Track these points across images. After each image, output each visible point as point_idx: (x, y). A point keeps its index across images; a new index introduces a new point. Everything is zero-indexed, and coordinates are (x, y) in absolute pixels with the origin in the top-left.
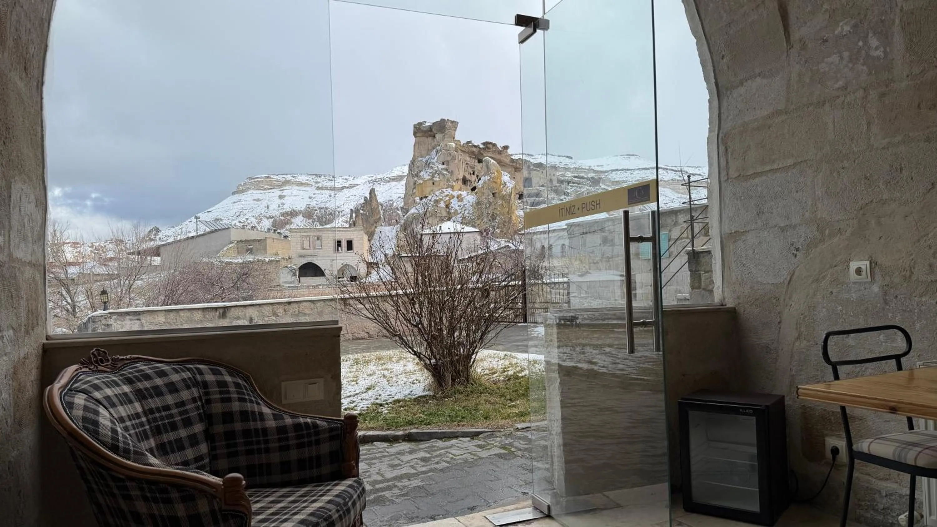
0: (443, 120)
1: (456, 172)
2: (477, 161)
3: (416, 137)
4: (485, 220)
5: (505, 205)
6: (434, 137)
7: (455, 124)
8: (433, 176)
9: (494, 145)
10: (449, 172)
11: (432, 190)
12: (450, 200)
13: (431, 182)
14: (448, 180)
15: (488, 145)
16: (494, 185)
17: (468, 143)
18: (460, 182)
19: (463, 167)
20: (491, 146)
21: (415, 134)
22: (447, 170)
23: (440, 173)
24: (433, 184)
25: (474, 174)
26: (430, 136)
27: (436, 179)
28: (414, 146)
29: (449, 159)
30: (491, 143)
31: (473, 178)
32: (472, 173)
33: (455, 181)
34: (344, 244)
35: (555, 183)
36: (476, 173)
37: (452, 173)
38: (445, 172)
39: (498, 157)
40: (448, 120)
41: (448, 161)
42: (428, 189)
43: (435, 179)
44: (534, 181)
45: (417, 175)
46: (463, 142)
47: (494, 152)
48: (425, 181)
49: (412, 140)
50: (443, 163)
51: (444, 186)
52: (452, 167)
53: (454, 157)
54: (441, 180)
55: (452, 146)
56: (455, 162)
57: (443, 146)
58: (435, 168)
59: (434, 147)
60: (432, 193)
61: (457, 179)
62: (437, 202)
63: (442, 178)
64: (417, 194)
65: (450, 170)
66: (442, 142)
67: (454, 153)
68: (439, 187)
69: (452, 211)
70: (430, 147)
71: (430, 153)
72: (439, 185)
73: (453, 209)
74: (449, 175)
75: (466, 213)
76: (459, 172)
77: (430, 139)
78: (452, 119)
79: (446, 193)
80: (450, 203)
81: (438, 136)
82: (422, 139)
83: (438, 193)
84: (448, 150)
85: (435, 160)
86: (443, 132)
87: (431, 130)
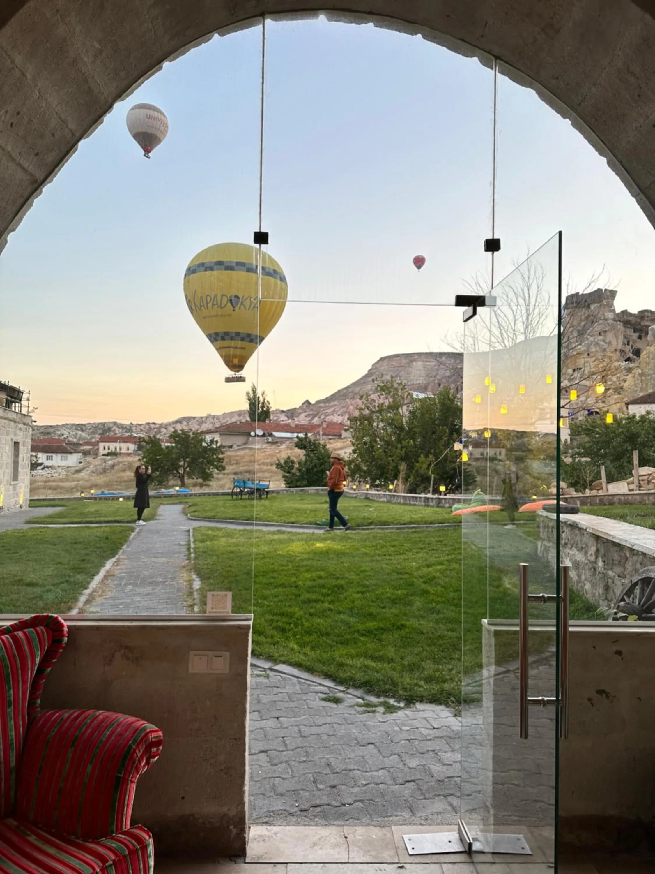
1: (614, 343)
6: (588, 307)
7: (613, 294)
8: (589, 347)
10: (606, 343)
11: (587, 362)
12: (607, 371)
13: (586, 354)
14: (604, 350)
15: (645, 314)
17: (626, 312)
18: (617, 353)
19: (620, 338)
20: (649, 314)
22: (604, 341)
23: (597, 344)
24: (588, 355)
25: (628, 344)
26: (584, 307)
27: (593, 349)
29: (606, 329)
30: (649, 311)
31: (628, 348)
32: (626, 343)
33: (612, 352)
36: (631, 343)
37: (610, 343)
38: (602, 343)
40: (606, 290)
41: (605, 331)
42: (582, 361)
43: (591, 351)
46: (620, 311)
48: (579, 353)
50: (600, 333)
51: (600, 357)
52: (610, 336)
53: (613, 328)
54: (597, 351)
55: (610, 315)
56: (613, 332)
57: (599, 316)
58: (591, 339)
59: (587, 318)
60: (586, 364)
61: (616, 350)
62: (594, 373)
63: (598, 349)
64: (570, 365)
65: (607, 341)
66: (596, 312)
67: (611, 322)
68: (594, 359)
69: (609, 383)
70: (583, 318)
71: (583, 323)
72: (595, 356)
73: (611, 380)
74: (606, 346)
75: (626, 385)
76: (618, 343)
77: (584, 310)
78: (610, 288)
79: (602, 364)
80: (607, 375)
81: (594, 307)
82: (574, 310)
83: (593, 365)
84: (606, 319)
85: (590, 331)
86: (599, 302)
87: (585, 301)
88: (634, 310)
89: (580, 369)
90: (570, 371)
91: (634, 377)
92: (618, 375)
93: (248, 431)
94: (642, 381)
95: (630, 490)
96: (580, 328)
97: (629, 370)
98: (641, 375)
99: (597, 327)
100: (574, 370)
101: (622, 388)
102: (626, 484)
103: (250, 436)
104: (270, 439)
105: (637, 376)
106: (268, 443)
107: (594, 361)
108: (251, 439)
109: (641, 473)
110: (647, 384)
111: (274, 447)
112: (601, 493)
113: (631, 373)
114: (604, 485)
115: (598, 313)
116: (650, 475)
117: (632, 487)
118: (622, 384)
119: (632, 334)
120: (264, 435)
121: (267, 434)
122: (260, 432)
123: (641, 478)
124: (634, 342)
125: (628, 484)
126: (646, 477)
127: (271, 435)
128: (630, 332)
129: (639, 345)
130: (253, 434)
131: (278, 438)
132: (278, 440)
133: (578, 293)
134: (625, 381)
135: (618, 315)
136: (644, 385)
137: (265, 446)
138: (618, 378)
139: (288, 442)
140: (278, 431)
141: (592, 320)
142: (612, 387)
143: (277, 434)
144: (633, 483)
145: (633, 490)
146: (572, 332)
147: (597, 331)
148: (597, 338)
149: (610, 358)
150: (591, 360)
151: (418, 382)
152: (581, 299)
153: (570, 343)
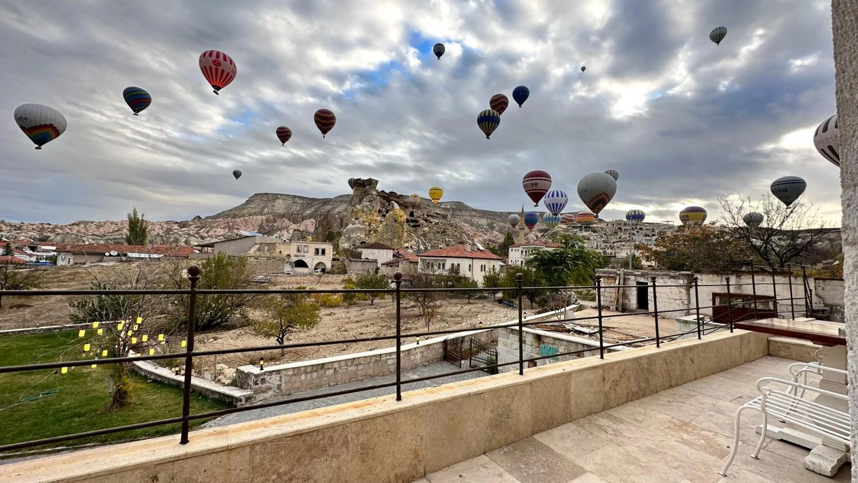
0: (370, 179)
1: (375, 207)
3: (350, 185)
4: (389, 234)
5: (401, 227)
6: (365, 186)
7: (377, 182)
8: (363, 207)
9: (396, 194)
13: (362, 211)
14: (371, 210)
15: (392, 194)
16: (395, 216)
17: (383, 191)
18: (377, 212)
19: (379, 204)
22: (371, 205)
23: (367, 207)
26: (363, 186)
27: (365, 209)
29: (372, 199)
30: (394, 193)
31: (384, 210)
32: (383, 207)
33: (374, 211)
34: (320, 251)
35: (425, 216)
37: (373, 207)
38: (369, 206)
39: (397, 200)
41: (372, 201)
42: (360, 215)
44: (415, 214)
45: (354, 206)
46: (380, 190)
47: (395, 197)
48: (359, 210)
49: (348, 186)
51: (368, 214)
52: (374, 204)
53: (377, 199)
54: (367, 210)
55: (374, 193)
56: (376, 201)
57: (370, 192)
58: (364, 203)
59: (364, 192)
60: (362, 217)
62: (364, 222)
66: (369, 190)
67: (375, 197)
69: (372, 227)
70: (363, 192)
71: (362, 195)
72: (366, 213)
74: (371, 208)
75: (379, 229)
76: (378, 207)
77: (363, 188)
78: (375, 179)
79: (369, 218)
80: (371, 223)
81: (367, 187)
82: (358, 187)
83: (365, 217)
84: (372, 195)
85: (364, 200)
86: (370, 185)
87: (364, 183)
88: (387, 192)
89: (358, 219)
90: (353, 219)
93: (103, 252)
96: (361, 197)
98: (386, 225)
99: (368, 198)
100: (356, 219)
103: (105, 255)
104: (124, 258)
106: (122, 261)
107: (366, 215)
108: (105, 258)
111: (126, 264)
119: (386, 203)
120: (118, 255)
121: (121, 255)
122: (114, 253)
124: (387, 207)
127: (125, 255)
128: (385, 201)
132: (131, 259)
133: (361, 179)
134: (379, 227)
137: (117, 264)
139: (141, 261)
140: (132, 252)
141: (366, 193)
143: (130, 255)
146: (356, 198)
147: (368, 200)
148: (368, 203)
149: (373, 214)
150: (364, 214)
151: (279, 211)
152: (361, 182)
153: (355, 204)
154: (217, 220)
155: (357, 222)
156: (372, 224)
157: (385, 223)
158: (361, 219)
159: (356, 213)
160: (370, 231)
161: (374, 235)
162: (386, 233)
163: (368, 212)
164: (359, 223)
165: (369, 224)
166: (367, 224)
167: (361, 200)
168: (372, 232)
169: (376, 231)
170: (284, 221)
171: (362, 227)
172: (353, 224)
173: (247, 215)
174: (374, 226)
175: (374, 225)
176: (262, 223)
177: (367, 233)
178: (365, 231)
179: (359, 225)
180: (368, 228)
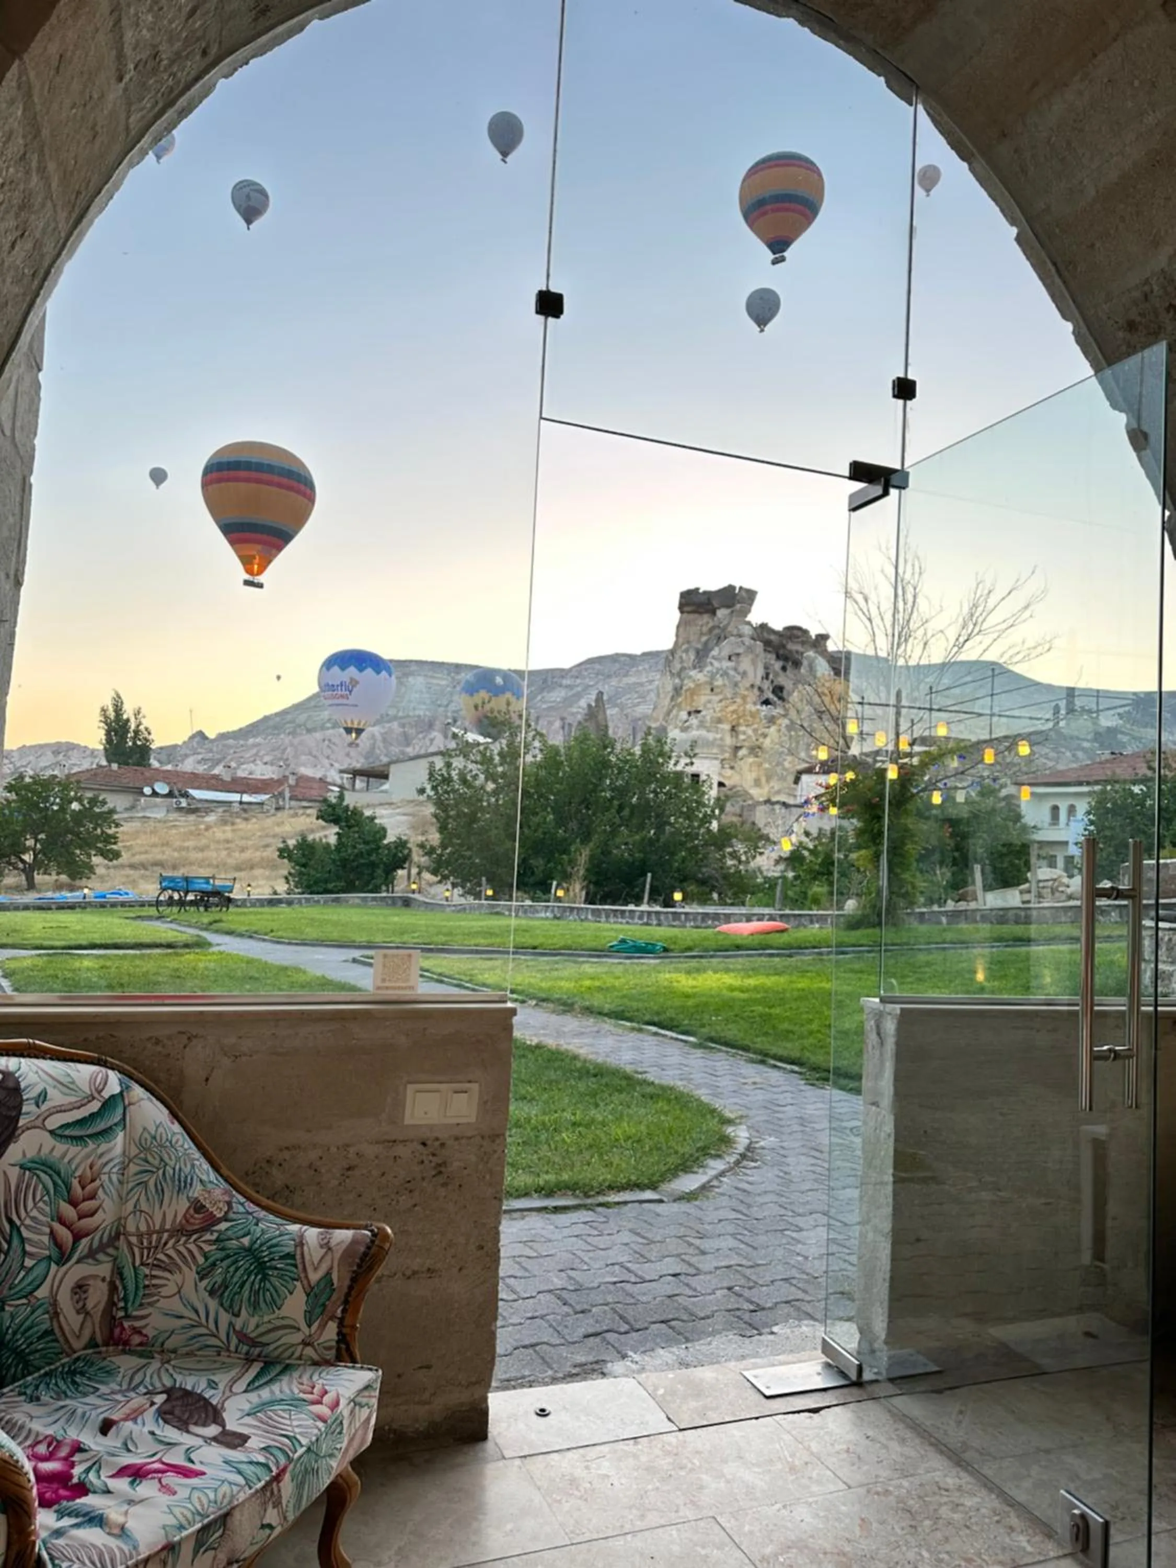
0: (731, 588)
1: (750, 674)
2: (774, 656)
3: (682, 612)
6: (713, 612)
7: (751, 595)
9: (805, 632)
10: (739, 673)
11: (709, 702)
12: (739, 718)
13: (709, 688)
14: (736, 685)
15: (794, 632)
17: (766, 626)
19: (758, 667)
20: (799, 633)
21: (681, 607)
22: (735, 669)
23: (725, 674)
24: (712, 690)
25: (768, 678)
26: (707, 612)
27: (719, 682)
28: (678, 627)
29: (740, 650)
30: (799, 629)
31: (766, 685)
33: (747, 689)
36: (771, 676)
37: (744, 674)
38: (732, 673)
40: (741, 588)
41: (738, 655)
42: (703, 699)
43: (716, 683)
45: (682, 677)
46: (759, 624)
47: (804, 642)
48: (698, 686)
49: (677, 615)
50: (730, 658)
51: (729, 696)
52: (745, 664)
53: (750, 649)
54: (724, 685)
55: (747, 630)
56: (751, 656)
57: (729, 629)
58: (716, 664)
59: (711, 630)
60: (709, 705)
61: (752, 686)
62: (719, 721)
63: (727, 682)
64: (683, 705)
65: (741, 669)
66: (725, 622)
67: (748, 641)
68: (720, 697)
70: (705, 629)
71: (704, 639)
72: (721, 693)
73: (744, 733)
74: (738, 678)
75: (767, 743)
76: (755, 674)
77: (706, 617)
78: (747, 586)
79: (731, 708)
80: (739, 725)
81: (722, 613)
82: (692, 616)
83: (718, 707)
84: (740, 636)
85: (715, 652)
86: (728, 607)
87: (709, 602)
88: (778, 625)
89: (699, 712)
90: (684, 715)
91: (779, 731)
92: (756, 726)
93: (137, 785)
94: (791, 737)
95: (1024, 902)
96: (699, 646)
97: (772, 720)
98: (789, 729)
99: (726, 647)
100: (689, 713)
101: (759, 747)
102: (1017, 893)
103: (142, 794)
104: (184, 803)
105: (783, 729)
106: (180, 809)
107: (721, 701)
108: (143, 800)
109: (1041, 877)
110: (798, 742)
111: (192, 818)
112: (973, 905)
113: (774, 723)
114: (980, 893)
115: (728, 624)
116: (1055, 880)
117: (1026, 897)
118: (761, 740)
119: (773, 662)
120: (170, 795)
121: (176, 793)
122: (162, 788)
123: (1041, 885)
124: (776, 675)
125: (1021, 892)
126: (1050, 883)
127: (186, 795)
128: (771, 659)
129: (782, 680)
130: (147, 790)
131: (201, 801)
132: (199, 806)
133: (697, 589)
134: (765, 736)
135: (755, 629)
136: (794, 745)
137: (174, 816)
138: (755, 731)
139: (221, 810)
140: (198, 788)
141: (718, 635)
142: (746, 744)
143: (197, 794)
144: (1029, 891)
145: (1029, 902)
146: (687, 651)
147: (725, 653)
148: (726, 664)
149: (744, 698)
150: (716, 698)
151: (417, 713)
152: (703, 599)
153: (683, 669)
154: (251, 741)
155: (694, 721)
156: (742, 728)
157: (785, 722)
158: (707, 714)
159: (693, 692)
160: (737, 748)
161: (751, 760)
162: (790, 752)
163: (728, 693)
164: (702, 725)
165: (733, 729)
166: (727, 727)
167: (702, 655)
168: (742, 753)
169: (755, 750)
170: (432, 740)
171: (711, 736)
172: (684, 729)
173: (328, 725)
174: (750, 732)
175: (747, 732)
176: (373, 747)
177: (727, 755)
178: (721, 748)
179: (703, 733)
180: (729, 741)
